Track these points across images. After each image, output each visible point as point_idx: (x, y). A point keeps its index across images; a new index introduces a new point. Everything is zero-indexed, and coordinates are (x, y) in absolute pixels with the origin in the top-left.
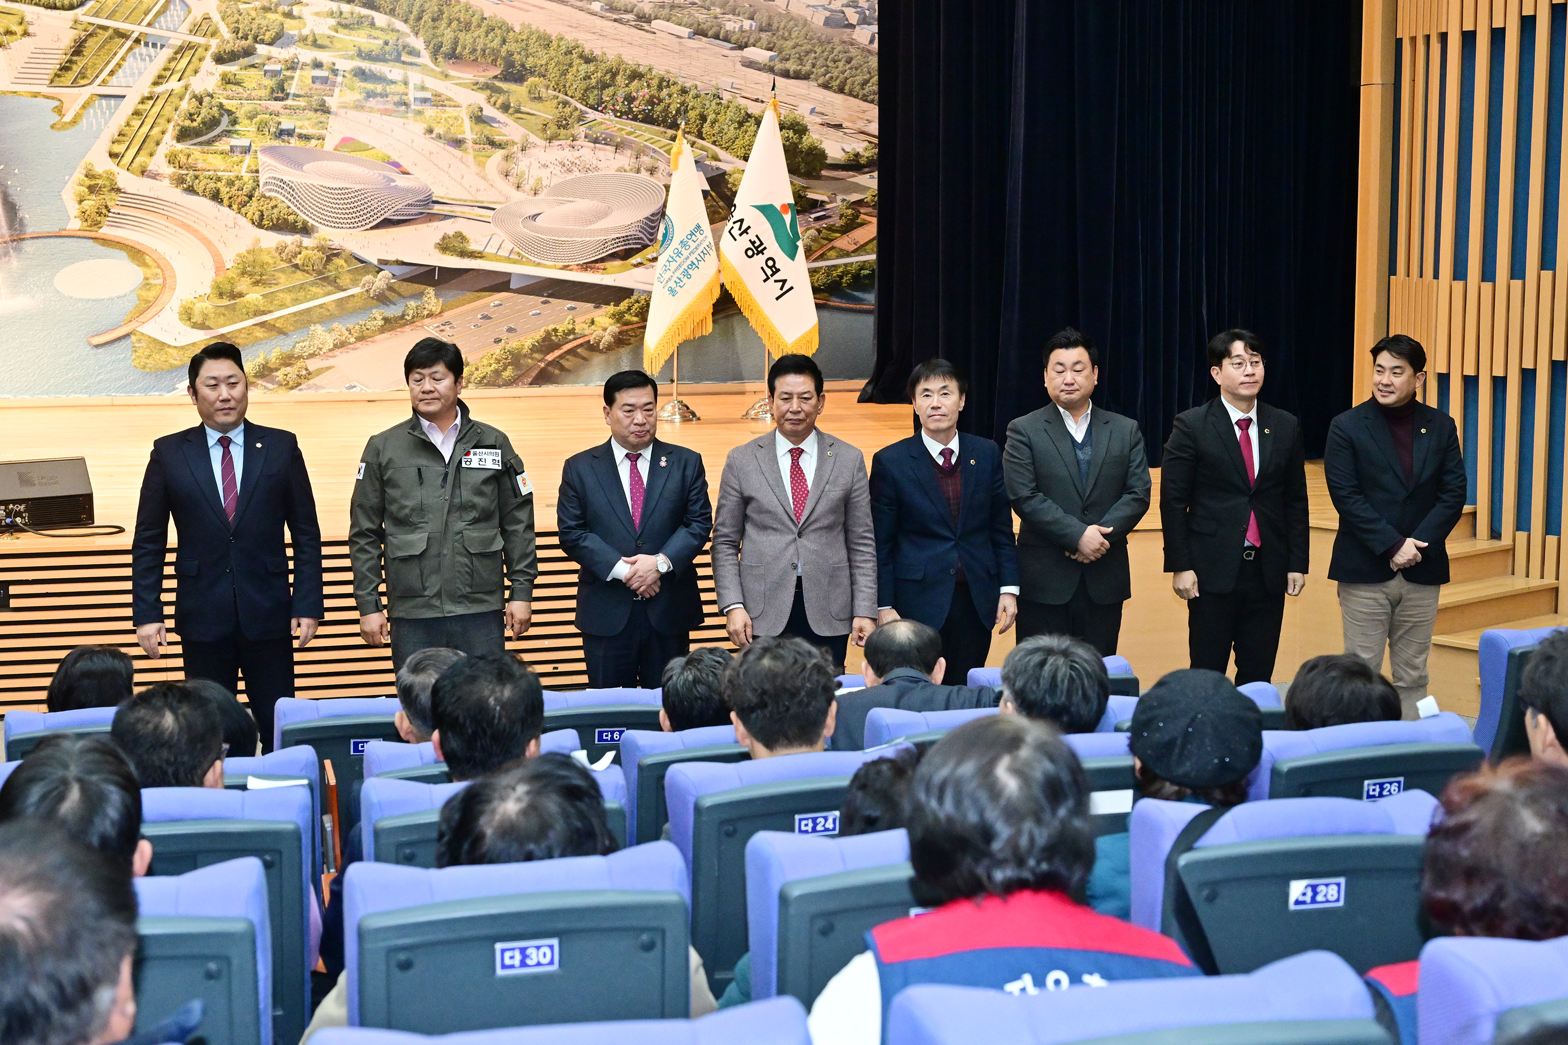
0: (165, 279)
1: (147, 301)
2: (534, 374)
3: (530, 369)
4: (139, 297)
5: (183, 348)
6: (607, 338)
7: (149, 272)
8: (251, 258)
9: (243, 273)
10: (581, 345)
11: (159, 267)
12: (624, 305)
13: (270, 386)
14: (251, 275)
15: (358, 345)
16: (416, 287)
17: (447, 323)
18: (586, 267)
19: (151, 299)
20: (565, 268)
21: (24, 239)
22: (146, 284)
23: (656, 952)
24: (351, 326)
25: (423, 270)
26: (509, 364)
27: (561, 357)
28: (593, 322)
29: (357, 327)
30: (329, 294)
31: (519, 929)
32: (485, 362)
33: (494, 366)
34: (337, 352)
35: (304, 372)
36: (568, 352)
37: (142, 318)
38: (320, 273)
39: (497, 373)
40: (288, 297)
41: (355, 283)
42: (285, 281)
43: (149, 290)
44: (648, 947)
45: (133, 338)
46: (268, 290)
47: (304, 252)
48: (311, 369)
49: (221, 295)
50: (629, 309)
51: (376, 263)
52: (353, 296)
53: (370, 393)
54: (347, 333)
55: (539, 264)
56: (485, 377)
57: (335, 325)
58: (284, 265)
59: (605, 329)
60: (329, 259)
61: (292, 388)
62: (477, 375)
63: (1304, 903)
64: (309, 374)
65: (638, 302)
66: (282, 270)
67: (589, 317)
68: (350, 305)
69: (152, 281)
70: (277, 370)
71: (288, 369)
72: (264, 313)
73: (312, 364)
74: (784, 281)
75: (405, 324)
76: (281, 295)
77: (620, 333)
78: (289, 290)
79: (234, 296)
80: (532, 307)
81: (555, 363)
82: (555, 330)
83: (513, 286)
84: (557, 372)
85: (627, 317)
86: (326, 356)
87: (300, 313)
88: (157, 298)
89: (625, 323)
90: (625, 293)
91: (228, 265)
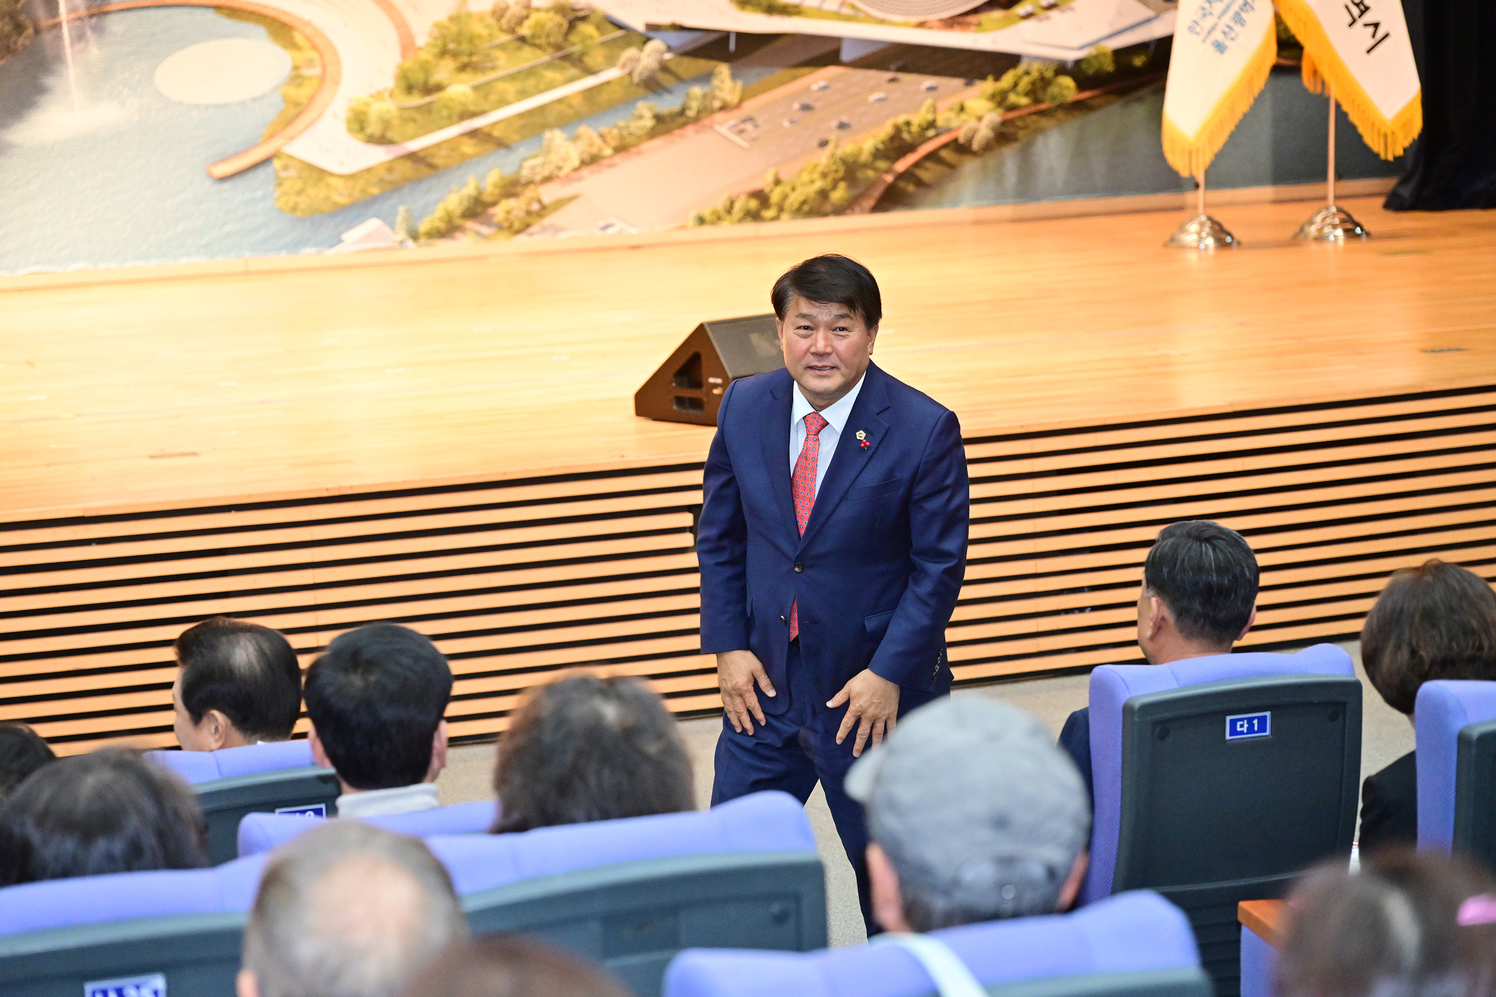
0: (324, 68)
1: (297, 104)
2: (877, 192)
3: (872, 185)
4: (286, 98)
5: (352, 177)
6: (984, 132)
7: (299, 57)
8: (454, 28)
9: (444, 53)
10: (945, 146)
11: (315, 47)
12: (1008, 79)
13: (485, 230)
14: (455, 55)
15: (617, 159)
16: (702, 65)
17: (750, 119)
18: (953, 22)
19: (303, 100)
20: (921, 25)
21: (106, 13)
22: (296, 78)
24: (604, 129)
25: (711, 37)
26: (842, 179)
27: (917, 165)
28: (962, 109)
29: (615, 132)
30: (571, 80)
32: (805, 177)
33: (819, 184)
34: (585, 172)
35: (535, 207)
36: (932, 156)
37: (290, 131)
38: (558, 47)
39: (824, 194)
40: (510, 89)
41: (611, 61)
42: (505, 63)
43: (299, 85)
45: (277, 163)
46: (481, 79)
47: (535, 17)
48: (547, 199)
49: (410, 89)
50: (1016, 85)
51: (640, 27)
52: (608, 83)
53: (634, 233)
54: (598, 141)
55: (882, 22)
56: (804, 202)
57: (584, 130)
58: (505, 38)
59: (980, 119)
60: (572, 25)
61: (518, 232)
62: (794, 199)
64: (544, 207)
65: (1027, 73)
66: (502, 47)
67: (955, 101)
68: (604, 96)
69: (306, 72)
70: (494, 204)
71: (512, 203)
72: (474, 115)
73: (549, 194)
74: (1376, 25)
75: (684, 125)
76: (500, 86)
77: (1004, 123)
78: (512, 77)
79: (430, 89)
80: (873, 89)
81: (907, 175)
82: (908, 124)
83: (846, 55)
84: (911, 188)
85: (1013, 98)
86: (568, 179)
87: (530, 113)
88: (311, 99)
89: (1013, 108)
90: (1009, 61)
91: (421, 40)
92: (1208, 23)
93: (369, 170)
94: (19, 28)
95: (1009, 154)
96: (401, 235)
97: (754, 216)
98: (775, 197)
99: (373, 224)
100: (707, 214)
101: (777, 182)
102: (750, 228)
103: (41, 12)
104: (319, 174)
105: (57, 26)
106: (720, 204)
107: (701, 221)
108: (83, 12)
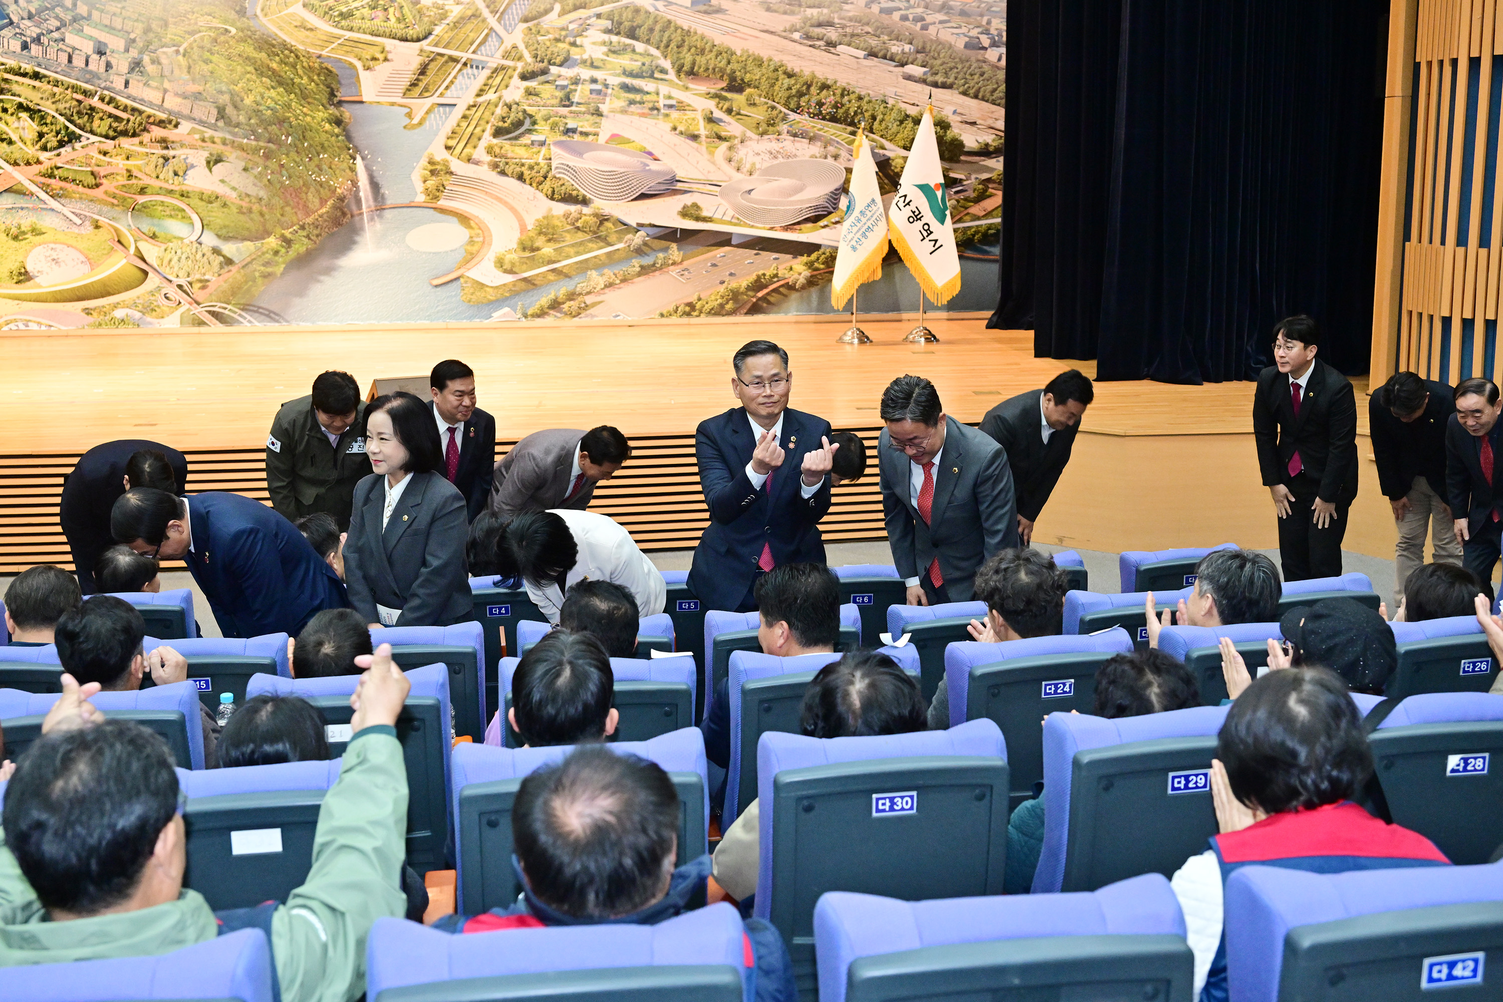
0: (484, 238)
1: (472, 254)
2: (748, 306)
3: (746, 303)
4: (466, 250)
5: (497, 287)
6: (802, 280)
7: (473, 233)
8: (545, 222)
10: (782, 286)
11: (480, 228)
12: (814, 256)
13: (559, 315)
14: (545, 234)
15: (622, 285)
16: (664, 243)
17: (686, 269)
18: (787, 228)
19: (475, 252)
20: (772, 229)
21: (384, 209)
22: (471, 242)
23: (986, 801)
24: (616, 272)
25: (668, 231)
26: (731, 299)
27: (768, 294)
28: (791, 269)
29: (621, 272)
30: (601, 248)
31: (889, 785)
32: (713, 298)
33: (720, 301)
34: (607, 290)
35: (583, 305)
36: (774, 291)
37: (468, 266)
38: (595, 233)
39: (722, 306)
40: (572, 251)
41: (620, 240)
42: (569, 239)
43: (473, 245)
44: (980, 798)
45: (462, 280)
46: (557, 246)
47: (584, 218)
48: (588, 303)
49: (524, 249)
50: (818, 259)
51: (635, 225)
52: (618, 250)
53: (630, 320)
54: (614, 277)
55: (752, 226)
56: (712, 309)
57: (606, 271)
58: (569, 227)
59: (800, 274)
60: (601, 223)
61: (574, 317)
62: (707, 307)
63: (1458, 771)
64: (587, 306)
65: (824, 253)
66: (568, 231)
67: (788, 265)
68: (616, 256)
69: (475, 239)
70: (564, 303)
71: (572, 303)
72: (554, 262)
73: (589, 299)
74: (936, 241)
75: (655, 271)
76: (567, 249)
77: (812, 276)
78: (573, 245)
79: (534, 249)
80: (747, 258)
81: (764, 299)
82: (764, 275)
83: (734, 242)
84: (765, 305)
85: (816, 265)
86: (599, 293)
87: (581, 262)
88: (478, 252)
89: (817, 269)
90: (816, 247)
91: (529, 228)
92: (851, 235)
93: (504, 285)
94: (344, 214)
95: (814, 292)
96: (519, 316)
97: (688, 314)
98: (698, 306)
99: (506, 310)
100: (665, 312)
101: (699, 299)
102: (685, 320)
103: (354, 208)
104: (482, 286)
105: (362, 214)
106: (671, 308)
107: (662, 315)
108: (373, 208)
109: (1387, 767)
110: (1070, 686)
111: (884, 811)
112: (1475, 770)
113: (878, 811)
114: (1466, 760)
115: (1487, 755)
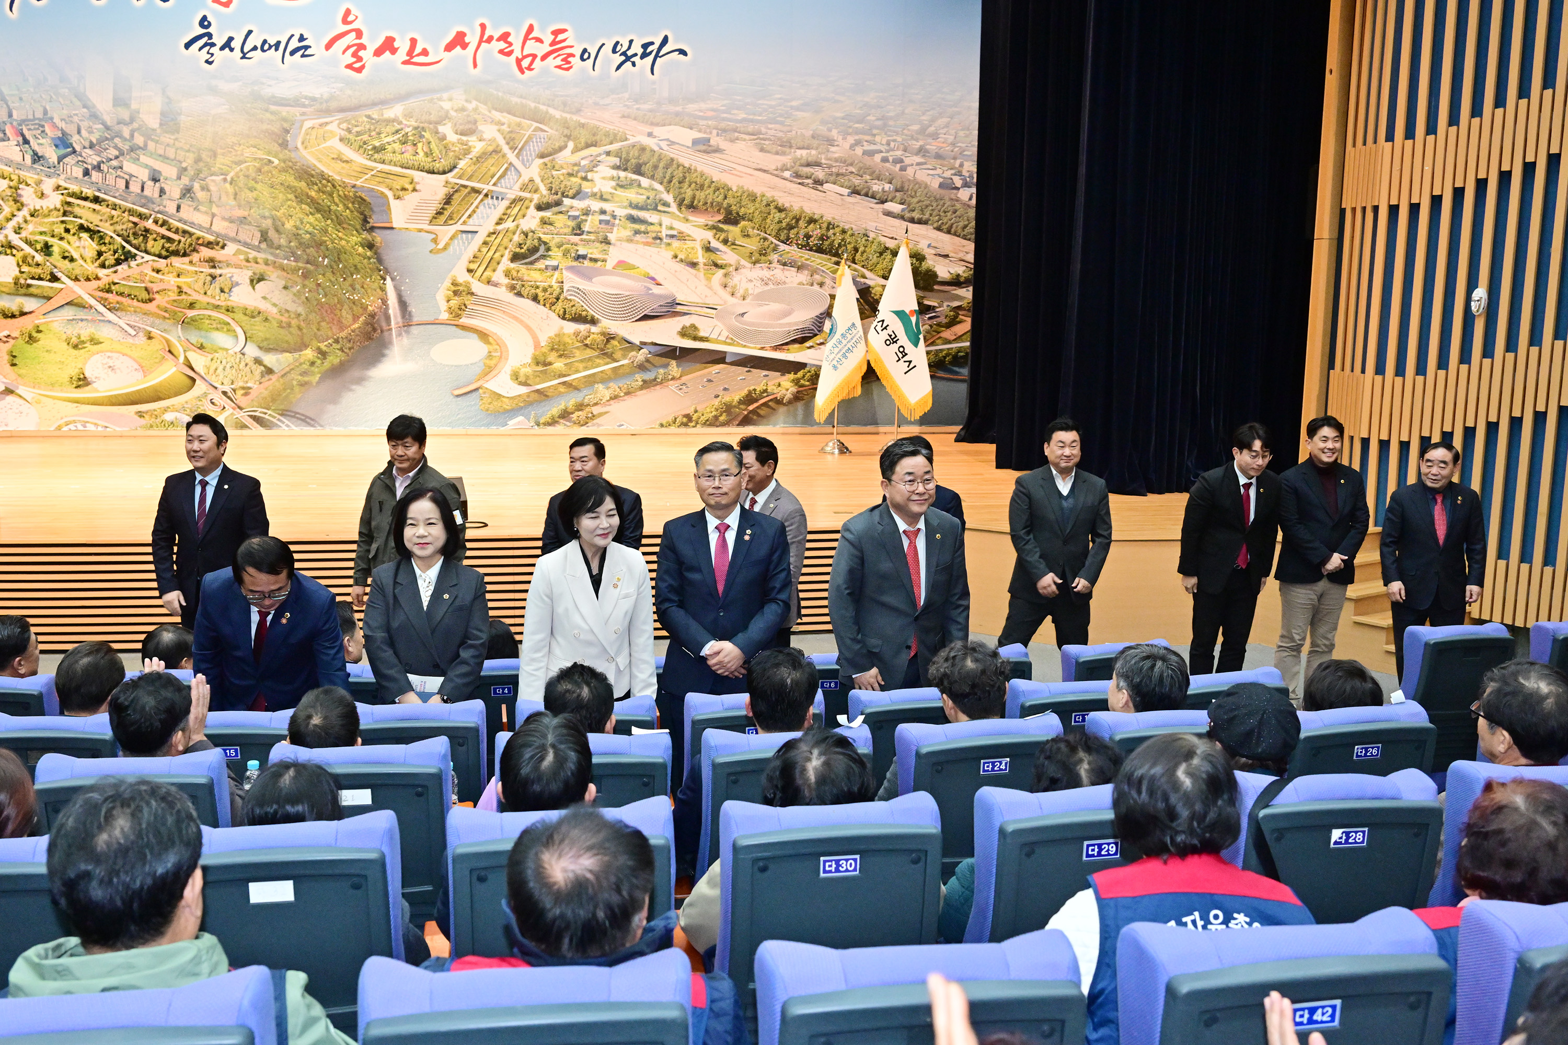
0: (501, 353)
1: (490, 367)
2: (740, 418)
3: (738, 415)
4: (485, 364)
5: (512, 398)
6: (789, 396)
7: (491, 348)
8: (557, 340)
9: (552, 349)
10: (771, 400)
11: (498, 344)
12: (800, 374)
13: (568, 423)
14: (557, 350)
15: (626, 397)
16: (664, 360)
17: (684, 384)
18: (776, 348)
19: (493, 365)
20: (762, 348)
21: (411, 325)
22: (490, 356)
23: (921, 864)
24: (621, 385)
25: (668, 349)
26: (725, 412)
27: (758, 407)
28: (779, 385)
29: (626, 386)
30: (607, 364)
31: (836, 849)
32: (708, 410)
33: (714, 413)
34: (612, 402)
35: (590, 415)
36: (765, 404)
37: (487, 378)
38: (602, 350)
39: (716, 417)
40: (581, 366)
41: (624, 357)
42: (579, 355)
43: (491, 359)
44: (916, 862)
45: (480, 391)
46: (568, 361)
47: (592, 336)
48: (595, 413)
49: (538, 364)
50: (804, 376)
51: (638, 343)
52: (623, 365)
53: (633, 429)
54: (618, 390)
55: (745, 346)
56: (708, 420)
57: (611, 384)
58: (579, 344)
59: (787, 390)
60: (608, 341)
62: (703, 419)
63: (1340, 843)
64: (594, 416)
65: (809, 372)
66: (577, 348)
67: (777, 381)
68: (621, 371)
69: (493, 354)
70: (572, 413)
71: (580, 413)
72: (565, 376)
73: (596, 410)
74: (910, 362)
75: (656, 385)
76: (576, 364)
77: (798, 392)
78: (582, 361)
79: (546, 364)
80: (740, 374)
81: (754, 412)
82: (755, 390)
83: (727, 360)
84: (755, 417)
85: (802, 382)
86: (605, 405)
87: (589, 376)
88: (496, 365)
89: (802, 386)
90: (803, 366)
91: (543, 344)
92: (833, 355)
93: (519, 396)
94: (375, 330)
95: (800, 406)
96: (533, 424)
97: (686, 425)
98: (695, 417)
99: (521, 418)
100: (664, 423)
101: (696, 411)
102: (683, 430)
103: (384, 324)
104: (499, 396)
105: (390, 330)
106: (670, 419)
107: (662, 425)
108: (401, 324)
109: (1278, 839)
110: (1006, 764)
111: (830, 872)
112: (1356, 843)
113: (825, 872)
114: (1347, 834)
115: (1366, 829)
